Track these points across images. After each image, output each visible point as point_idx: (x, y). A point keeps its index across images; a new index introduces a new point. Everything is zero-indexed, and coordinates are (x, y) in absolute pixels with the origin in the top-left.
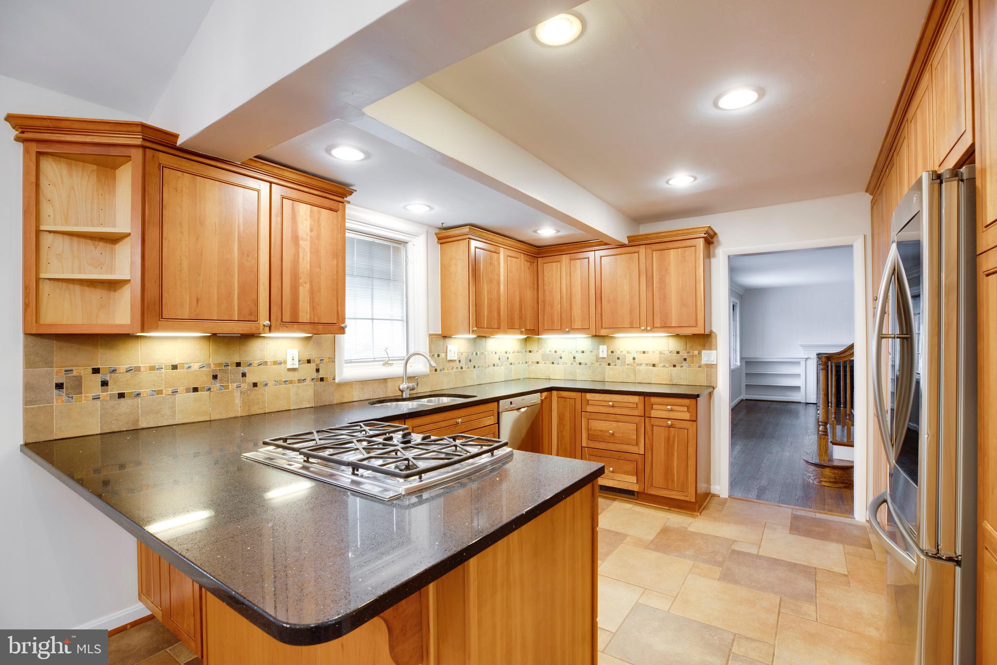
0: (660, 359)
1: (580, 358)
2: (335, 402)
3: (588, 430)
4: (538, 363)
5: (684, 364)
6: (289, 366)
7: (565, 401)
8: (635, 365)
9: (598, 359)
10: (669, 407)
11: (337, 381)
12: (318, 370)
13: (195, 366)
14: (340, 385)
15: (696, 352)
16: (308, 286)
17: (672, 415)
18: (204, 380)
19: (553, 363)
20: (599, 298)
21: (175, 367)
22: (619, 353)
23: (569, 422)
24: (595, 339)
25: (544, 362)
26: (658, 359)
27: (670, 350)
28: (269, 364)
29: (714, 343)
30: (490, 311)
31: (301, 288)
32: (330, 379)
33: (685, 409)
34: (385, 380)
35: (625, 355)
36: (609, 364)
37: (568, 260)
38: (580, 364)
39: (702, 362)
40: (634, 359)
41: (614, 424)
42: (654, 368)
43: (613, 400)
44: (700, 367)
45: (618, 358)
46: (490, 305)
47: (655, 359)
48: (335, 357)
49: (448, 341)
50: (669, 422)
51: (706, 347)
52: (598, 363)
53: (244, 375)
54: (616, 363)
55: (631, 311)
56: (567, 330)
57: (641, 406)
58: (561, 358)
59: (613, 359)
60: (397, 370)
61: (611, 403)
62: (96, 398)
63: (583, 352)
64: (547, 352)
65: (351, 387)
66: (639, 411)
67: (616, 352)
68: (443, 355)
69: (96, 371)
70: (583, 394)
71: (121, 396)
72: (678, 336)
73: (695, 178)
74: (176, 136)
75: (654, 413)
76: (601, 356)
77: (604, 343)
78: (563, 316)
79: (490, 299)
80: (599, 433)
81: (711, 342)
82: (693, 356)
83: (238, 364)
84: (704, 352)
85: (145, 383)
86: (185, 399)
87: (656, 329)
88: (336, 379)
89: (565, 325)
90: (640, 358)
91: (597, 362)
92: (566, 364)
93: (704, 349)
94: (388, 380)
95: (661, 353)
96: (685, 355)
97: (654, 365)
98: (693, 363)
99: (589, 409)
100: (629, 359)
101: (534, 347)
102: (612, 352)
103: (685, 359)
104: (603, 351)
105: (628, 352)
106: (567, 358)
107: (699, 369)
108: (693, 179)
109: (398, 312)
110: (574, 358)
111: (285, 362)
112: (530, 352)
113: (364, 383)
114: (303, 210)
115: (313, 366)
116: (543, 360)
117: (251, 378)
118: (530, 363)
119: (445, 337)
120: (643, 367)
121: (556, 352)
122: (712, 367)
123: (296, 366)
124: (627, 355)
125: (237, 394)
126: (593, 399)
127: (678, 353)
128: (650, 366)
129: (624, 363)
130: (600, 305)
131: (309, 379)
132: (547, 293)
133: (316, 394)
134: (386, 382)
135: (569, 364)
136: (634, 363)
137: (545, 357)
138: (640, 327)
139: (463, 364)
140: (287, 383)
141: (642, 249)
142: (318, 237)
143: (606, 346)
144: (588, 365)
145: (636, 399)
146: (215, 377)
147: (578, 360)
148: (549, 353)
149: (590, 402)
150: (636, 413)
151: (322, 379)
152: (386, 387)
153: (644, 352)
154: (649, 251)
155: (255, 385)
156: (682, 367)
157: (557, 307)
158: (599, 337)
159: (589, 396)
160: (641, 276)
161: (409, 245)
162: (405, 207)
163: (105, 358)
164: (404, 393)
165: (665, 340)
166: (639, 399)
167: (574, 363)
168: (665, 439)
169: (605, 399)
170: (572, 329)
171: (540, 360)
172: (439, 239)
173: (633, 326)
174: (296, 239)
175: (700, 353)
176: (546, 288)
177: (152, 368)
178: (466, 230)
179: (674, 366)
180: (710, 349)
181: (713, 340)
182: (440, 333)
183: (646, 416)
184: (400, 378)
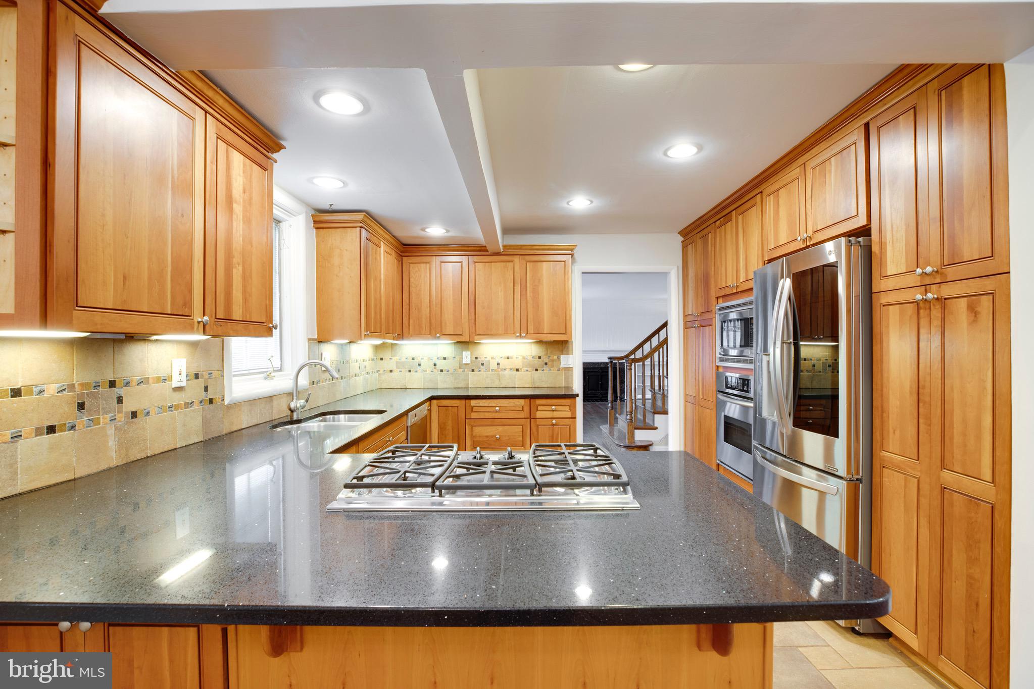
0: (523, 364)
1: (441, 364)
2: (225, 432)
3: (473, 437)
4: (391, 371)
5: (545, 368)
6: (175, 384)
7: (446, 410)
8: (499, 370)
9: (462, 366)
10: (553, 407)
11: (226, 402)
12: (206, 389)
13: (51, 390)
14: (230, 407)
15: (556, 357)
16: (240, 268)
17: (556, 414)
18: (64, 412)
19: (410, 371)
20: (473, 304)
21: (16, 393)
22: (483, 358)
23: (451, 431)
24: (459, 346)
25: (399, 370)
26: (521, 364)
27: (533, 355)
28: (151, 381)
29: (570, 348)
30: (375, 313)
31: (234, 271)
32: (219, 401)
33: (567, 408)
34: (269, 398)
35: (489, 361)
36: (473, 371)
37: (438, 263)
38: (442, 371)
39: (561, 366)
40: (498, 364)
41: (500, 428)
42: (518, 372)
43: (499, 405)
44: (559, 370)
45: (483, 364)
46: (375, 306)
47: (518, 363)
48: (223, 368)
49: (323, 346)
50: (554, 421)
51: (564, 352)
52: (461, 370)
53: (120, 400)
54: (481, 369)
55: (505, 318)
56: (438, 335)
57: (527, 409)
58: (419, 365)
59: (478, 365)
61: (497, 408)
63: (445, 359)
64: (404, 359)
65: (240, 410)
66: (525, 414)
67: (480, 358)
70: (467, 401)
72: (541, 342)
73: (592, 202)
75: (539, 414)
76: (464, 362)
77: (467, 349)
78: (433, 321)
80: (485, 439)
81: (568, 348)
82: (553, 361)
83: (112, 384)
84: (562, 357)
86: (34, 446)
87: (529, 336)
88: (225, 400)
89: (433, 330)
90: (504, 363)
91: (460, 368)
92: (426, 371)
93: (563, 354)
94: (274, 397)
95: (524, 358)
96: (546, 360)
97: (518, 370)
98: (553, 367)
99: (474, 415)
100: (493, 365)
101: (387, 355)
102: (476, 358)
103: (546, 364)
104: (467, 356)
105: (492, 358)
106: (427, 365)
107: (559, 371)
108: (589, 202)
110: (435, 365)
111: (170, 378)
112: (382, 359)
113: (252, 402)
114: (237, 160)
115: (201, 382)
116: (398, 368)
117: (129, 406)
118: (381, 372)
119: (320, 342)
120: (507, 372)
121: (413, 359)
122: (569, 370)
123: (184, 384)
124: (491, 361)
125: (111, 431)
126: (477, 405)
127: (540, 357)
128: (514, 370)
129: (488, 369)
130: (473, 310)
131: (197, 402)
132: (413, 296)
133: (206, 423)
134: (272, 401)
135: (429, 372)
136: (498, 368)
137: (400, 364)
138: (514, 333)
140: (173, 409)
141: (517, 259)
142: (250, 202)
143: (470, 352)
144: (450, 372)
145: (521, 402)
146: (81, 406)
147: (439, 367)
148: (406, 360)
149: (475, 409)
150: (522, 415)
151: (211, 401)
152: (272, 406)
153: (508, 358)
154: (523, 262)
155: (134, 415)
156: (543, 370)
157: (426, 311)
158: (465, 343)
159: (474, 403)
160: (516, 285)
161: (283, 225)
162: (310, 180)
164: (295, 414)
165: (528, 347)
166: (525, 402)
167: (434, 370)
168: (549, 437)
169: (490, 405)
170: (444, 335)
171: (393, 367)
172: (315, 222)
173: (507, 333)
174: (230, 200)
175: (559, 358)
176: (413, 290)
178: (360, 216)
179: (537, 370)
180: (568, 354)
181: (570, 346)
182: (316, 337)
183: (531, 418)
184: (290, 395)
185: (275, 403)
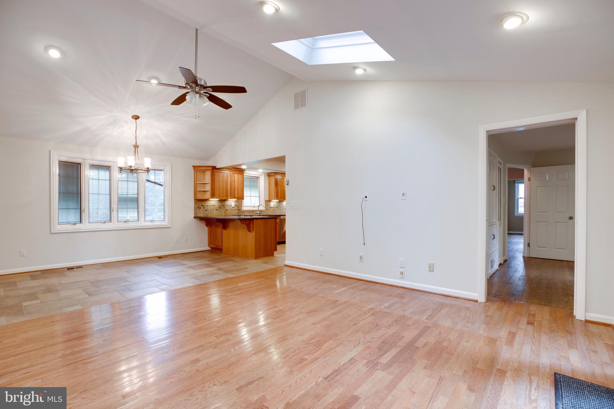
11: (242, 210)
12: (238, 208)
13: (217, 206)
14: (243, 211)
16: (237, 190)
18: (218, 208)
21: (213, 206)
28: (229, 205)
30: (281, 194)
31: (236, 191)
32: (241, 209)
34: (253, 211)
46: (281, 193)
48: (242, 205)
49: (270, 202)
53: (224, 208)
60: (256, 209)
62: (203, 210)
65: (245, 212)
68: (269, 206)
69: (203, 206)
71: (206, 210)
74: (216, 167)
79: (281, 191)
83: (223, 206)
85: (209, 208)
86: (215, 211)
109: (257, 195)
111: (232, 205)
113: (248, 212)
114: (236, 175)
115: (237, 207)
117: (226, 208)
123: (234, 206)
125: (223, 211)
131: (236, 209)
133: (238, 213)
139: (275, 208)
140: (232, 209)
142: (239, 180)
146: (220, 208)
151: (239, 210)
155: (226, 210)
161: (260, 178)
163: (204, 203)
164: (258, 214)
172: (268, 176)
174: (234, 181)
177: (210, 206)
178: (274, 174)
182: (268, 200)
184: (257, 211)
185: (254, 212)
